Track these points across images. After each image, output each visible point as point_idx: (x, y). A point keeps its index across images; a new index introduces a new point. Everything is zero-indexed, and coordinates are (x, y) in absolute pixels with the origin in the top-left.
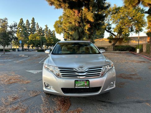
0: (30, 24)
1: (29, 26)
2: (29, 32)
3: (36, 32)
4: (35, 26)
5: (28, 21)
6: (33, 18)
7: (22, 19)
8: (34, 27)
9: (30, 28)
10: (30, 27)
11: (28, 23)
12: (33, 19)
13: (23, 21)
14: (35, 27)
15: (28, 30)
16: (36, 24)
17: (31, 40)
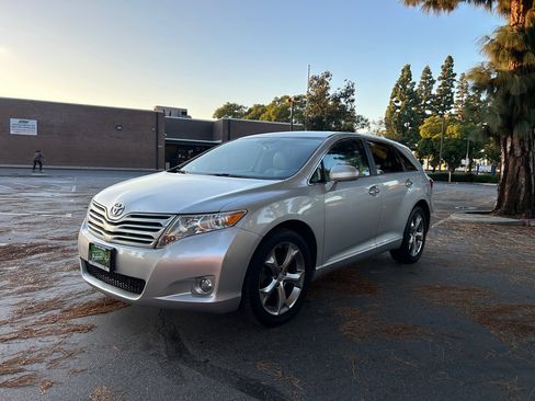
0: (433, 82)
1: (431, 88)
2: (428, 112)
3: (453, 111)
4: (452, 86)
5: (427, 71)
6: (450, 58)
7: (408, 67)
8: (450, 92)
9: (434, 97)
10: (434, 92)
11: (427, 78)
12: (450, 60)
13: (409, 76)
14: (453, 90)
15: (425, 105)
16: (457, 78)
17: (428, 140)
